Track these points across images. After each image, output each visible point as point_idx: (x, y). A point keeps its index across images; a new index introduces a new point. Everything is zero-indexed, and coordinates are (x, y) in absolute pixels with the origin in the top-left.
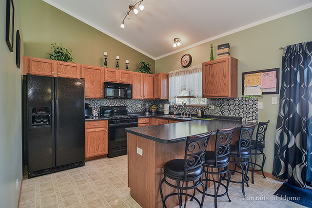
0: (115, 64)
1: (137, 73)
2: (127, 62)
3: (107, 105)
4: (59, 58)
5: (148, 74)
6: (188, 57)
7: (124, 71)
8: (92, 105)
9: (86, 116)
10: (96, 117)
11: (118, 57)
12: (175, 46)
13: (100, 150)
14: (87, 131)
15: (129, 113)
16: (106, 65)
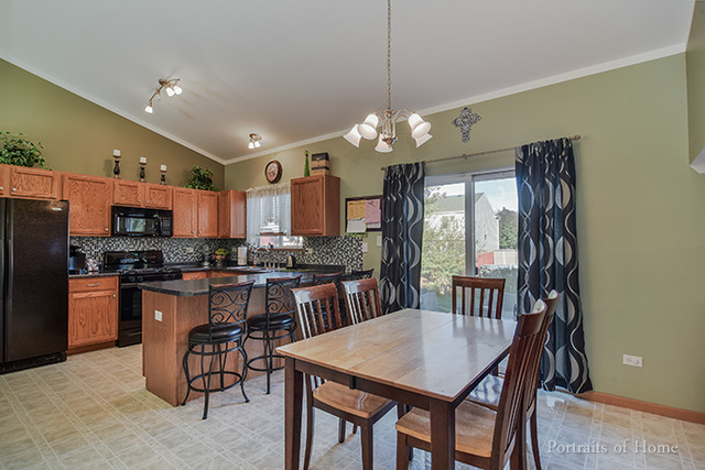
0: (136, 172)
1: (184, 189)
2: (163, 168)
3: (118, 250)
4: (16, 160)
5: (208, 192)
6: (275, 165)
7: (157, 186)
8: (86, 249)
9: (71, 268)
10: (93, 271)
11: (143, 160)
12: (251, 146)
13: (99, 332)
14: (73, 296)
15: (168, 264)
16: (117, 173)
